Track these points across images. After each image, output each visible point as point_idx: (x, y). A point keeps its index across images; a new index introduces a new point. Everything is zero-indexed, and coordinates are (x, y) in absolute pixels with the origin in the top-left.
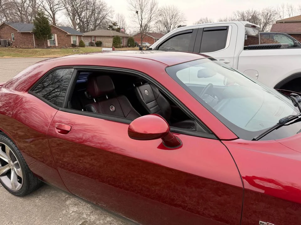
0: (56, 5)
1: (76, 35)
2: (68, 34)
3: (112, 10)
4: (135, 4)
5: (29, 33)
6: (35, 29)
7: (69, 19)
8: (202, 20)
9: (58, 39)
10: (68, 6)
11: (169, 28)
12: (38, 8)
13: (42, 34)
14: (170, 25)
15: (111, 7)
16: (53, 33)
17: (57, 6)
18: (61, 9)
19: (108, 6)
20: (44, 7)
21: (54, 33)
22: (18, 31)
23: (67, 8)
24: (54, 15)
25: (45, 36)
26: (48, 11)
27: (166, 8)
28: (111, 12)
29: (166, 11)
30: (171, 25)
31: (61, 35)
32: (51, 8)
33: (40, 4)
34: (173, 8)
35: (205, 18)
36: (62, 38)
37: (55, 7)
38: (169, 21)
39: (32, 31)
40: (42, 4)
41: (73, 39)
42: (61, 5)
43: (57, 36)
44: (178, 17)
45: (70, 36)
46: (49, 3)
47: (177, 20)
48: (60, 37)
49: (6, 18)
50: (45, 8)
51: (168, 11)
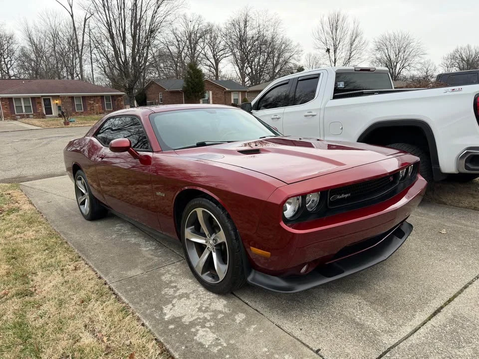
0: (221, 50)
1: (239, 91)
2: (227, 89)
3: (300, 49)
4: (324, 38)
5: (178, 92)
6: (186, 86)
7: (237, 68)
8: (459, 50)
9: (213, 97)
10: (236, 50)
11: (392, 69)
12: (197, 57)
13: (193, 92)
14: (395, 64)
15: (298, 45)
16: (207, 90)
17: (222, 52)
18: (227, 55)
19: (294, 43)
20: (205, 55)
21: (209, 90)
22: (167, 90)
23: (234, 54)
24: (217, 64)
25: (196, 94)
26: (211, 60)
27: (388, 37)
28: (298, 52)
29: (388, 43)
30: (397, 63)
31: (217, 92)
32: (214, 56)
33: (200, 51)
34: (400, 35)
35: (465, 46)
36: (219, 96)
37: (220, 53)
38: (393, 57)
39: (181, 89)
40: (203, 52)
41: (233, 97)
42: (227, 50)
43: (213, 94)
44: (411, 50)
45: (230, 92)
46: (212, 48)
47: (409, 55)
48: (216, 95)
49: (159, 74)
50: (207, 56)
51: (392, 43)
